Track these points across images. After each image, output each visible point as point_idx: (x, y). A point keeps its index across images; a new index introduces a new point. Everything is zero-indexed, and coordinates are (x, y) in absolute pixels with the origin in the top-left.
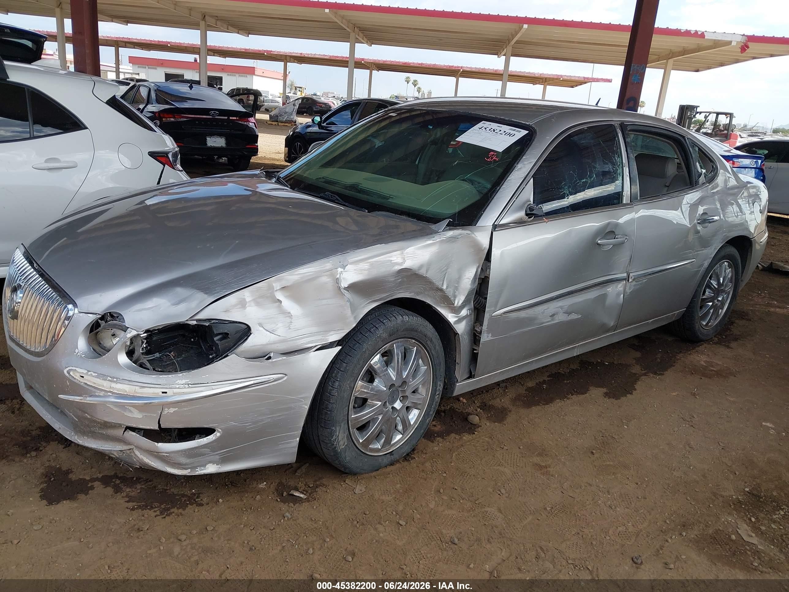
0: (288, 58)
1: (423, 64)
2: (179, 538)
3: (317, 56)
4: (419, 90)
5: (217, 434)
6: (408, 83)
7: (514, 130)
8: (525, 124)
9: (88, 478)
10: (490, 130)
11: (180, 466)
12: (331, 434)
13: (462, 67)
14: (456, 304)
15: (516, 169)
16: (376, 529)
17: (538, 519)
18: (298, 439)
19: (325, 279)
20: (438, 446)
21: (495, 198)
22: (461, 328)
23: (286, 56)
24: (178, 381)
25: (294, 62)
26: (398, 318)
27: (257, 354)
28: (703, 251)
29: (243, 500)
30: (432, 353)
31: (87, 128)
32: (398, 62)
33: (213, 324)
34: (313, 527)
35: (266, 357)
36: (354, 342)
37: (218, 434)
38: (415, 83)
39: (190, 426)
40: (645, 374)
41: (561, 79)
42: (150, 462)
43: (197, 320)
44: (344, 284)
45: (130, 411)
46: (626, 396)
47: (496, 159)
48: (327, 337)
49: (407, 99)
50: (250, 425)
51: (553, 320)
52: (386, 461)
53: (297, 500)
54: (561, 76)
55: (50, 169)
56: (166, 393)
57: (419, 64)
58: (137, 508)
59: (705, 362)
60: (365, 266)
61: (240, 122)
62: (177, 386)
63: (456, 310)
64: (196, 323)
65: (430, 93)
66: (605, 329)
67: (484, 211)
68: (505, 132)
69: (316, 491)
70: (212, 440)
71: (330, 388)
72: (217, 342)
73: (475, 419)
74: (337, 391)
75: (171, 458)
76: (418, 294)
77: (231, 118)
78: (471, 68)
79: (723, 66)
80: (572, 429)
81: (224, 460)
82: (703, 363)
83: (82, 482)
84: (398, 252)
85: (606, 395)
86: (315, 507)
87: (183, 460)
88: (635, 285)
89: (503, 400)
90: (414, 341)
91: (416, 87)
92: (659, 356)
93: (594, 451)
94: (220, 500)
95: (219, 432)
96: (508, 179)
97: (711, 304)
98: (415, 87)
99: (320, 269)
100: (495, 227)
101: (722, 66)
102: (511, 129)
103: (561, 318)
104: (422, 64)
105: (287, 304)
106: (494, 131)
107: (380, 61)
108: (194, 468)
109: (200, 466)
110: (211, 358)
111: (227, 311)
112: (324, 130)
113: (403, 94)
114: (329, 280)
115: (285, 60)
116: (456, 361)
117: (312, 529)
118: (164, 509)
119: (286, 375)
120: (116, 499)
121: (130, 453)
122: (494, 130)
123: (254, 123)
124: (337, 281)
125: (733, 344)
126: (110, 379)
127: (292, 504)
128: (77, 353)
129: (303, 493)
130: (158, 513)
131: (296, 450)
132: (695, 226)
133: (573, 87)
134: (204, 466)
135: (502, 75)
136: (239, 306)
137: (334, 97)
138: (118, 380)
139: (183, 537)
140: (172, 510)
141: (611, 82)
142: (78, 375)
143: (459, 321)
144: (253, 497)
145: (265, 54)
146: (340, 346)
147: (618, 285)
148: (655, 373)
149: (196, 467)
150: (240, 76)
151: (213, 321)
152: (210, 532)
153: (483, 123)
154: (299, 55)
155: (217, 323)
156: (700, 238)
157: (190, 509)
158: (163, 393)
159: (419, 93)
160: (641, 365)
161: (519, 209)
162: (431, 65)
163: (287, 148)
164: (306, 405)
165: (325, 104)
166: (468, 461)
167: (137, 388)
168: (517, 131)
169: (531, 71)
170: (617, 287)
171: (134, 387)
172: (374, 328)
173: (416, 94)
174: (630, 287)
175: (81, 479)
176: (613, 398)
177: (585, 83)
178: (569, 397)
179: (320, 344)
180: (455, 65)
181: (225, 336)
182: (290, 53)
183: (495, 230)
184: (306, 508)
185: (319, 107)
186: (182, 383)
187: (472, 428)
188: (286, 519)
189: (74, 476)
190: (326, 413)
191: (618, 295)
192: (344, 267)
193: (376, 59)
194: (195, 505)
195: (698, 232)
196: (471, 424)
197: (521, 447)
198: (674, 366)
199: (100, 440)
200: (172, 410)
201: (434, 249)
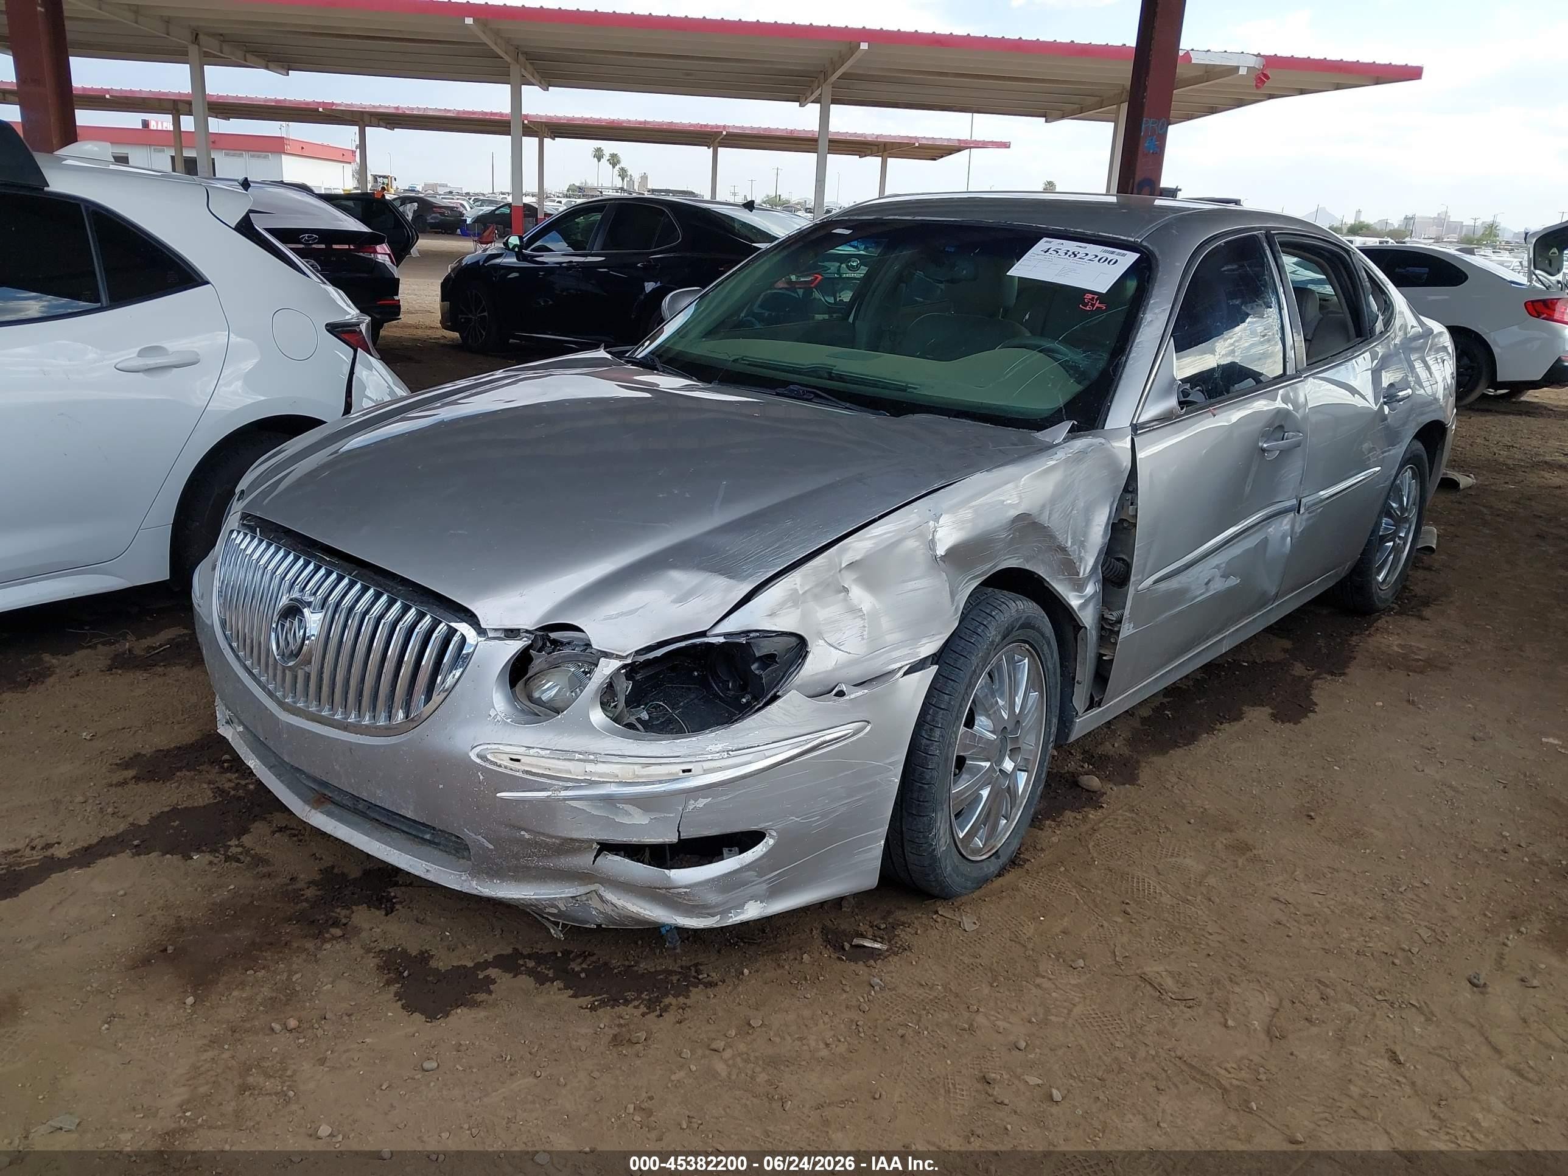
0: (367, 118)
1: (649, 123)
2: (714, 1046)
3: (431, 113)
4: (623, 173)
5: (768, 843)
6: (599, 160)
7: (1113, 253)
8: (1127, 241)
9: (470, 964)
10: (1066, 254)
11: (704, 911)
12: (930, 827)
13: (724, 127)
14: (1081, 575)
15: (1145, 323)
16: (1038, 986)
17: (1288, 936)
18: (883, 842)
19: (911, 544)
20: (1053, 836)
21: (1124, 376)
22: (1088, 618)
23: (362, 112)
24: (710, 747)
25: (379, 126)
26: (1010, 605)
27: (819, 689)
28: (1391, 453)
29: (783, 967)
30: (1047, 667)
31: (207, 283)
32: (598, 120)
33: (752, 641)
34: (931, 997)
35: (834, 692)
36: (954, 656)
37: (771, 842)
38: (614, 160)
39: (729, 830)
40: (1316, 677)
41: (917, 145)
42: (642, 911)
43: (725, 635)
44: (941, 551)
45: (627, 814)
46: (1306, 716)
47: (1100, 305)
48: (918, 650)
49: (601, 192)
50: (818, 820)
51: (1207, 590)
52: (993, 867)
53: (873, 954)
54: (916, 138)
55: (149, 370)
56: (689, 771)
57: (640, 123)
58: (600, 1006)
59: (1399, 646)
60: (966, 514)
61: (361, 254)
62: (709, 757)
63: (1079, 586)
64: (724, 640)
65: (644, 178)
66: (1264, 600)
67: (1111, 402)
68: (1096, 256)
69: (896, 935)
70: (762, 853)
71: (924, 741)
72: (757, 672)
73: (1093, 782)
74: (939, 746)
75: (693, 895)
76: (1027, 561)
77: (335, 246)
78: (742, 127)
79: (1215, 113)
80: (1254, 781)
81: (775, 891)
82: (1396, 649)
83: (461, 973)
84: (1010, 486)
85: (1275, 717)
86: (914, 963)
87: (713, 898)
88: (1307, 520)
89: (1116, 745)
90: (1027, 646)
91: (617, 167)
92: (1321, 642)
93: (1312, 814)
94: (746, 971)
95: (771, 836)
96: (1137, 341)
97: (1391, 544)
98: (614, 167)
99: (902, 526)
100: (1135, 428)
101: (1213, 113)
102: (1105, 251)
103: (1219, 585)
104: (645, 122)
105: (858, 594)
106: (1075, 256)
107: (560, 118)
108: (724, 913)
109: (736, 908)
110: (745, 704)
111: (772, 614)
112: (529, 262)
113: (592, 182)
114: (917, 544)
115: (361, 123)
116: (1074, 678)
117: (931, 1000)
118: (649, 1000)
119: (868, 722)
120: (548, 993)
121: (587, 900)
122: (1073, 253)
123: (389, 255)
124: (932, 544)
125: (1427, 612)
126: (581, 756)
127: (872, 962)
128: (494, 718)
129: (876, 941)
130: (642, 1009)
131: (878, 863)
132: (1381, 409)
133: (935, 160)
134: (741, 906)
135: (816, 140)
136: (789, 604)
137: (451, 193)
138: (596, 758)
139: (719, 1044)
140: (666, 1001)
141: (1009, 147)
142: (506, 757)
143: (1083, 606)
144: (796, 959)
145: (321, 110)
146: (936, 664)
147: (1283, 520)
148: (1332, 674)
149: (729, 911)
150: (252, 156)
151: (752, 635)
152: (759, 1029)
153: (1047, 242)
154: (392, 111)
155: (758, 637)
156: (1387, 427)
157: (697, 994)
158: (684, 771)
159: (623, 180)
160: (1302, 661)
161: (1166, 393)
162: (663, 125)
163: (447, 303)
164: (896, 776)
165: (451, 209)
166: (1119, 854)
167: (636, 767)
168: (1119, 254)
169: (859, 132)
170: (1281, 523)
171: (631, 767)
172: (982, 627)
173: (618, 183)
174: (1301, 522)
175: (458, 967)
176: (1289, 721)
177: (959, 150)
178: (1217, 727)
179: (906, 663)
180: (712, 123)
181: (769, 660)
182: (374, 107)
183: (1136, 434)
184: (898, 966)
185: (438, 215)
186: (717, 750)
187: (1093, 799)
188: (877, 988)
189: (441, 964)
190: (921, 789)
191: (1284, 538)
192: (937, 519)
193: (552, 115)
194: (701, 986)
195: (1384, 418)
196: (1087, 791)
197: (1192, 821)
198: (1355, 658)
199: (529, 882)
200: (702, 803)
201: (1056, 477)
